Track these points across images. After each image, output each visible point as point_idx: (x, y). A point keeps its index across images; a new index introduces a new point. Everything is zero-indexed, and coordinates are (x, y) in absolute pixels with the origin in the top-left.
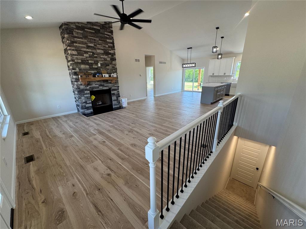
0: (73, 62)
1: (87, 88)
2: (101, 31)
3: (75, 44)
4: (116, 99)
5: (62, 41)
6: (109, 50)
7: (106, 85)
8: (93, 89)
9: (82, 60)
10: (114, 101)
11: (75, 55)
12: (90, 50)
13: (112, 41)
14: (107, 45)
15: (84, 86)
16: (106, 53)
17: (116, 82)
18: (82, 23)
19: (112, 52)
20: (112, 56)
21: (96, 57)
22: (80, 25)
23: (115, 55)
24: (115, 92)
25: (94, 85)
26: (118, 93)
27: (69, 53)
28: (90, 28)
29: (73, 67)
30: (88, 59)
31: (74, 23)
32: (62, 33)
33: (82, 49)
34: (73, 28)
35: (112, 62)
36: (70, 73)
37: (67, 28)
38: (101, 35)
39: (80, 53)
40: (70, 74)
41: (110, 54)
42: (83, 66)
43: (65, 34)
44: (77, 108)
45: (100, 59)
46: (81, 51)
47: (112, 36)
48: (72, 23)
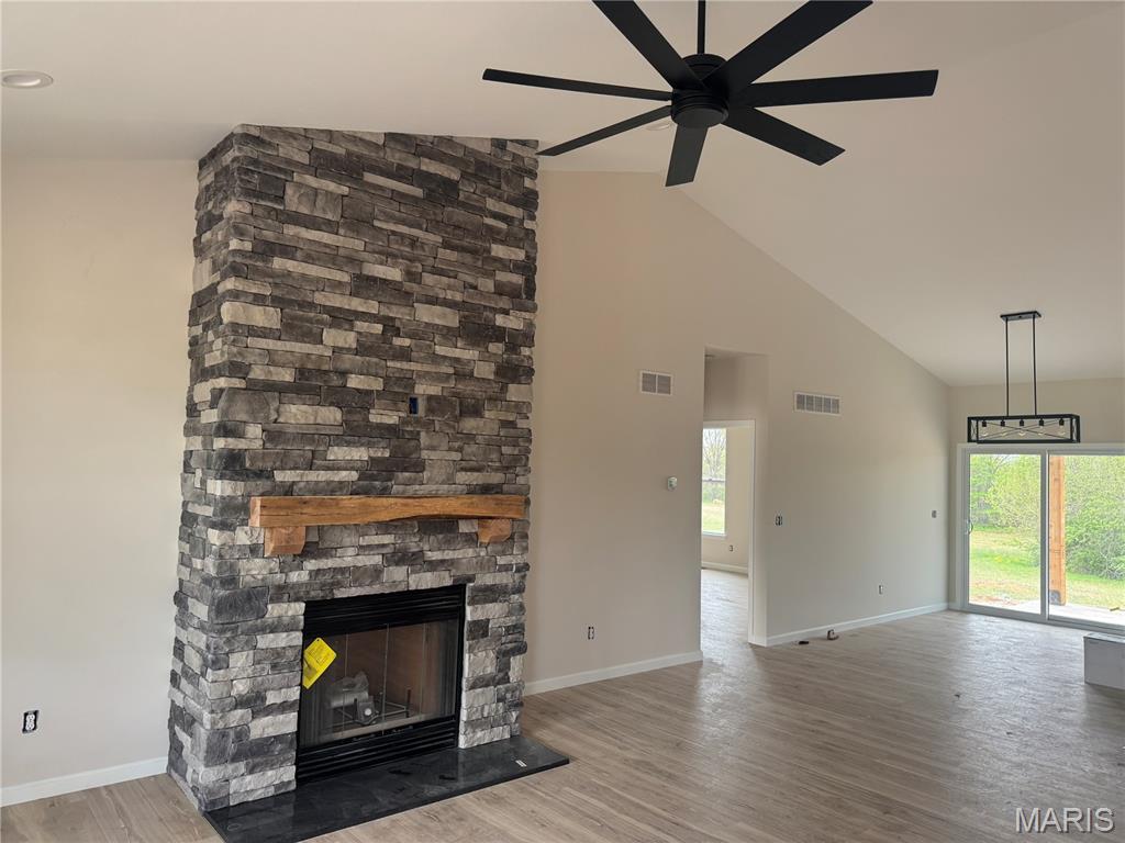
0: (238, 383)
1: (294, 577)
2: (466, 189)
3: (278, 263)
4: (490, 670)
5: (197, 240)
6: (495, 311)
7: (435, 556)
8: (339, 585)
9: (302, 372)
10: (472, 687)
11: (264, 333)
12: (372, 307)
13: (520, 255)
14: (491, 274)
15: (274, 564)
16: (477, 330)
17: (511, 537)
18: (354, 138)
19: (512, 322)
20: (513, 347)
21: (404, 355)
22: (340, 151)
23: (531, 345)
24: (493, 612)
25: (348, 558)
26: (510, 621)
27: (226, 319)
28: (400, 167)
29: (225, 413)
30: (348, 361)
31: (306, 135)
32: (207, 194)
33: (319, 298)
34: (289, 162)
35: (504, 389)
36: (189, 454)
37: (255, 162)
38: (459, 215)
39: (299, 319)
40: (186, 465)
41: (499, 334)
42: (297, 414)
43: (226, 198)
44: (173, 735)
45: (426, 368)
46: (312, 305)
47: (528, 224)
48: (289, 134)
